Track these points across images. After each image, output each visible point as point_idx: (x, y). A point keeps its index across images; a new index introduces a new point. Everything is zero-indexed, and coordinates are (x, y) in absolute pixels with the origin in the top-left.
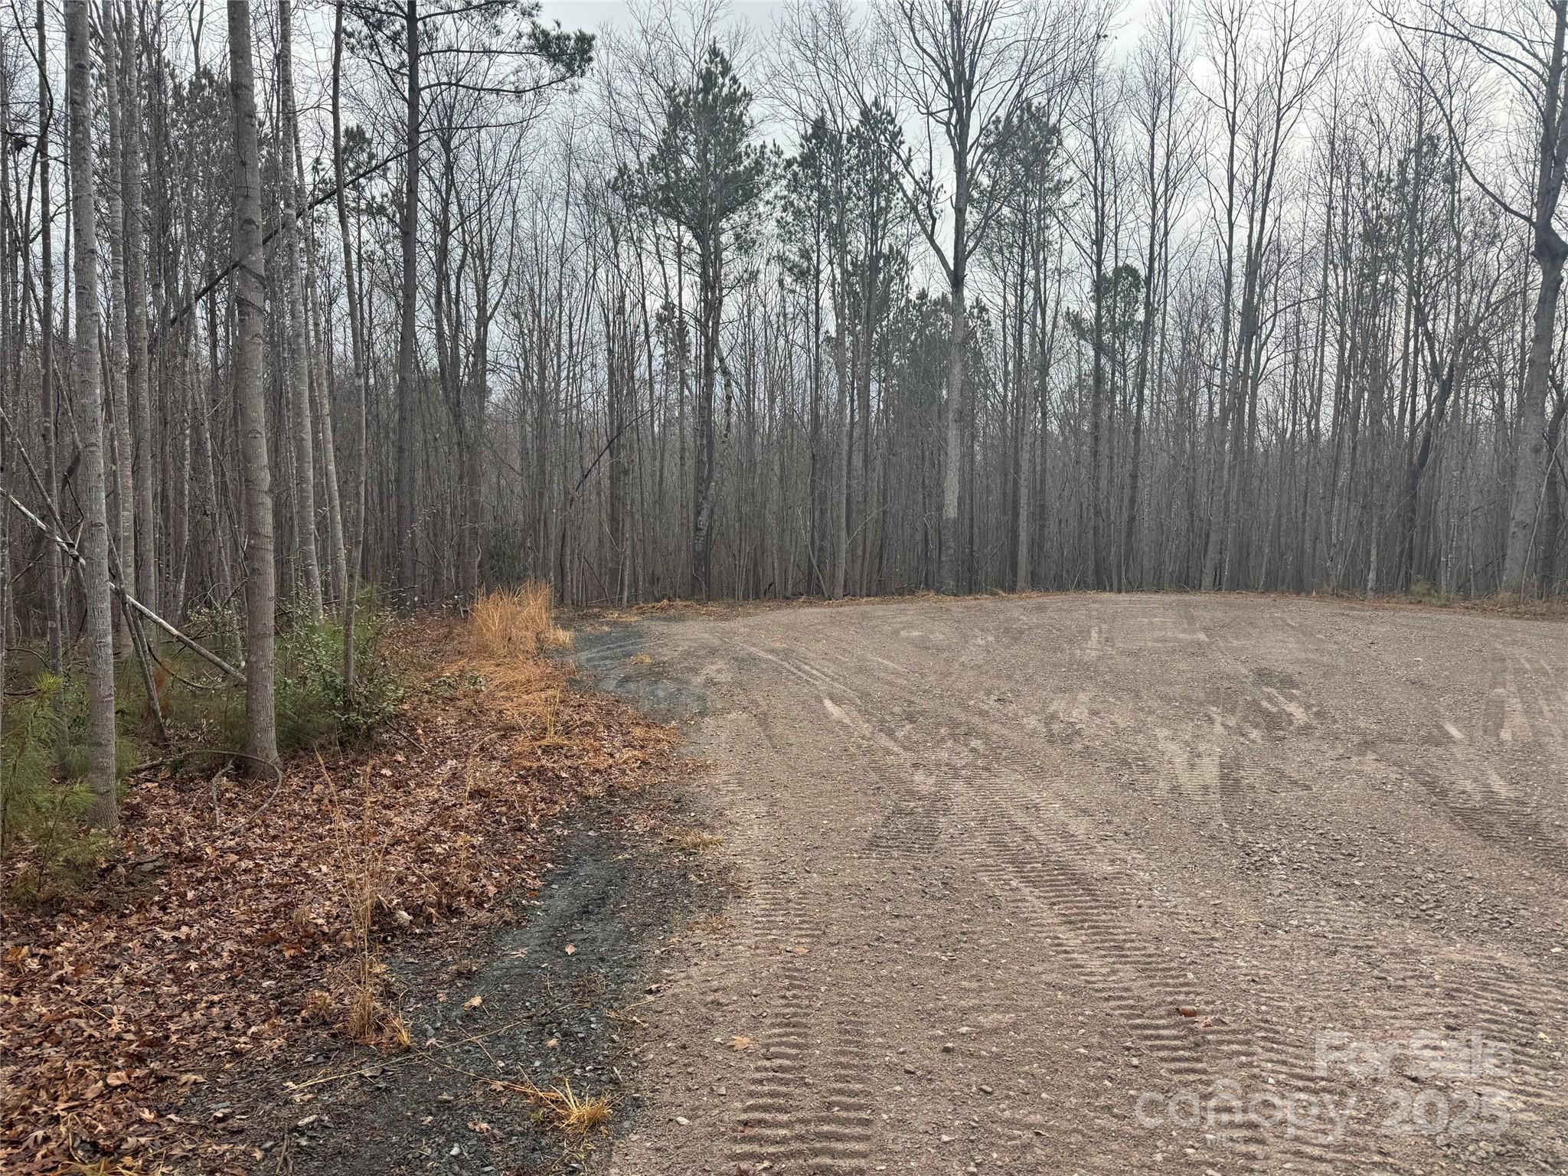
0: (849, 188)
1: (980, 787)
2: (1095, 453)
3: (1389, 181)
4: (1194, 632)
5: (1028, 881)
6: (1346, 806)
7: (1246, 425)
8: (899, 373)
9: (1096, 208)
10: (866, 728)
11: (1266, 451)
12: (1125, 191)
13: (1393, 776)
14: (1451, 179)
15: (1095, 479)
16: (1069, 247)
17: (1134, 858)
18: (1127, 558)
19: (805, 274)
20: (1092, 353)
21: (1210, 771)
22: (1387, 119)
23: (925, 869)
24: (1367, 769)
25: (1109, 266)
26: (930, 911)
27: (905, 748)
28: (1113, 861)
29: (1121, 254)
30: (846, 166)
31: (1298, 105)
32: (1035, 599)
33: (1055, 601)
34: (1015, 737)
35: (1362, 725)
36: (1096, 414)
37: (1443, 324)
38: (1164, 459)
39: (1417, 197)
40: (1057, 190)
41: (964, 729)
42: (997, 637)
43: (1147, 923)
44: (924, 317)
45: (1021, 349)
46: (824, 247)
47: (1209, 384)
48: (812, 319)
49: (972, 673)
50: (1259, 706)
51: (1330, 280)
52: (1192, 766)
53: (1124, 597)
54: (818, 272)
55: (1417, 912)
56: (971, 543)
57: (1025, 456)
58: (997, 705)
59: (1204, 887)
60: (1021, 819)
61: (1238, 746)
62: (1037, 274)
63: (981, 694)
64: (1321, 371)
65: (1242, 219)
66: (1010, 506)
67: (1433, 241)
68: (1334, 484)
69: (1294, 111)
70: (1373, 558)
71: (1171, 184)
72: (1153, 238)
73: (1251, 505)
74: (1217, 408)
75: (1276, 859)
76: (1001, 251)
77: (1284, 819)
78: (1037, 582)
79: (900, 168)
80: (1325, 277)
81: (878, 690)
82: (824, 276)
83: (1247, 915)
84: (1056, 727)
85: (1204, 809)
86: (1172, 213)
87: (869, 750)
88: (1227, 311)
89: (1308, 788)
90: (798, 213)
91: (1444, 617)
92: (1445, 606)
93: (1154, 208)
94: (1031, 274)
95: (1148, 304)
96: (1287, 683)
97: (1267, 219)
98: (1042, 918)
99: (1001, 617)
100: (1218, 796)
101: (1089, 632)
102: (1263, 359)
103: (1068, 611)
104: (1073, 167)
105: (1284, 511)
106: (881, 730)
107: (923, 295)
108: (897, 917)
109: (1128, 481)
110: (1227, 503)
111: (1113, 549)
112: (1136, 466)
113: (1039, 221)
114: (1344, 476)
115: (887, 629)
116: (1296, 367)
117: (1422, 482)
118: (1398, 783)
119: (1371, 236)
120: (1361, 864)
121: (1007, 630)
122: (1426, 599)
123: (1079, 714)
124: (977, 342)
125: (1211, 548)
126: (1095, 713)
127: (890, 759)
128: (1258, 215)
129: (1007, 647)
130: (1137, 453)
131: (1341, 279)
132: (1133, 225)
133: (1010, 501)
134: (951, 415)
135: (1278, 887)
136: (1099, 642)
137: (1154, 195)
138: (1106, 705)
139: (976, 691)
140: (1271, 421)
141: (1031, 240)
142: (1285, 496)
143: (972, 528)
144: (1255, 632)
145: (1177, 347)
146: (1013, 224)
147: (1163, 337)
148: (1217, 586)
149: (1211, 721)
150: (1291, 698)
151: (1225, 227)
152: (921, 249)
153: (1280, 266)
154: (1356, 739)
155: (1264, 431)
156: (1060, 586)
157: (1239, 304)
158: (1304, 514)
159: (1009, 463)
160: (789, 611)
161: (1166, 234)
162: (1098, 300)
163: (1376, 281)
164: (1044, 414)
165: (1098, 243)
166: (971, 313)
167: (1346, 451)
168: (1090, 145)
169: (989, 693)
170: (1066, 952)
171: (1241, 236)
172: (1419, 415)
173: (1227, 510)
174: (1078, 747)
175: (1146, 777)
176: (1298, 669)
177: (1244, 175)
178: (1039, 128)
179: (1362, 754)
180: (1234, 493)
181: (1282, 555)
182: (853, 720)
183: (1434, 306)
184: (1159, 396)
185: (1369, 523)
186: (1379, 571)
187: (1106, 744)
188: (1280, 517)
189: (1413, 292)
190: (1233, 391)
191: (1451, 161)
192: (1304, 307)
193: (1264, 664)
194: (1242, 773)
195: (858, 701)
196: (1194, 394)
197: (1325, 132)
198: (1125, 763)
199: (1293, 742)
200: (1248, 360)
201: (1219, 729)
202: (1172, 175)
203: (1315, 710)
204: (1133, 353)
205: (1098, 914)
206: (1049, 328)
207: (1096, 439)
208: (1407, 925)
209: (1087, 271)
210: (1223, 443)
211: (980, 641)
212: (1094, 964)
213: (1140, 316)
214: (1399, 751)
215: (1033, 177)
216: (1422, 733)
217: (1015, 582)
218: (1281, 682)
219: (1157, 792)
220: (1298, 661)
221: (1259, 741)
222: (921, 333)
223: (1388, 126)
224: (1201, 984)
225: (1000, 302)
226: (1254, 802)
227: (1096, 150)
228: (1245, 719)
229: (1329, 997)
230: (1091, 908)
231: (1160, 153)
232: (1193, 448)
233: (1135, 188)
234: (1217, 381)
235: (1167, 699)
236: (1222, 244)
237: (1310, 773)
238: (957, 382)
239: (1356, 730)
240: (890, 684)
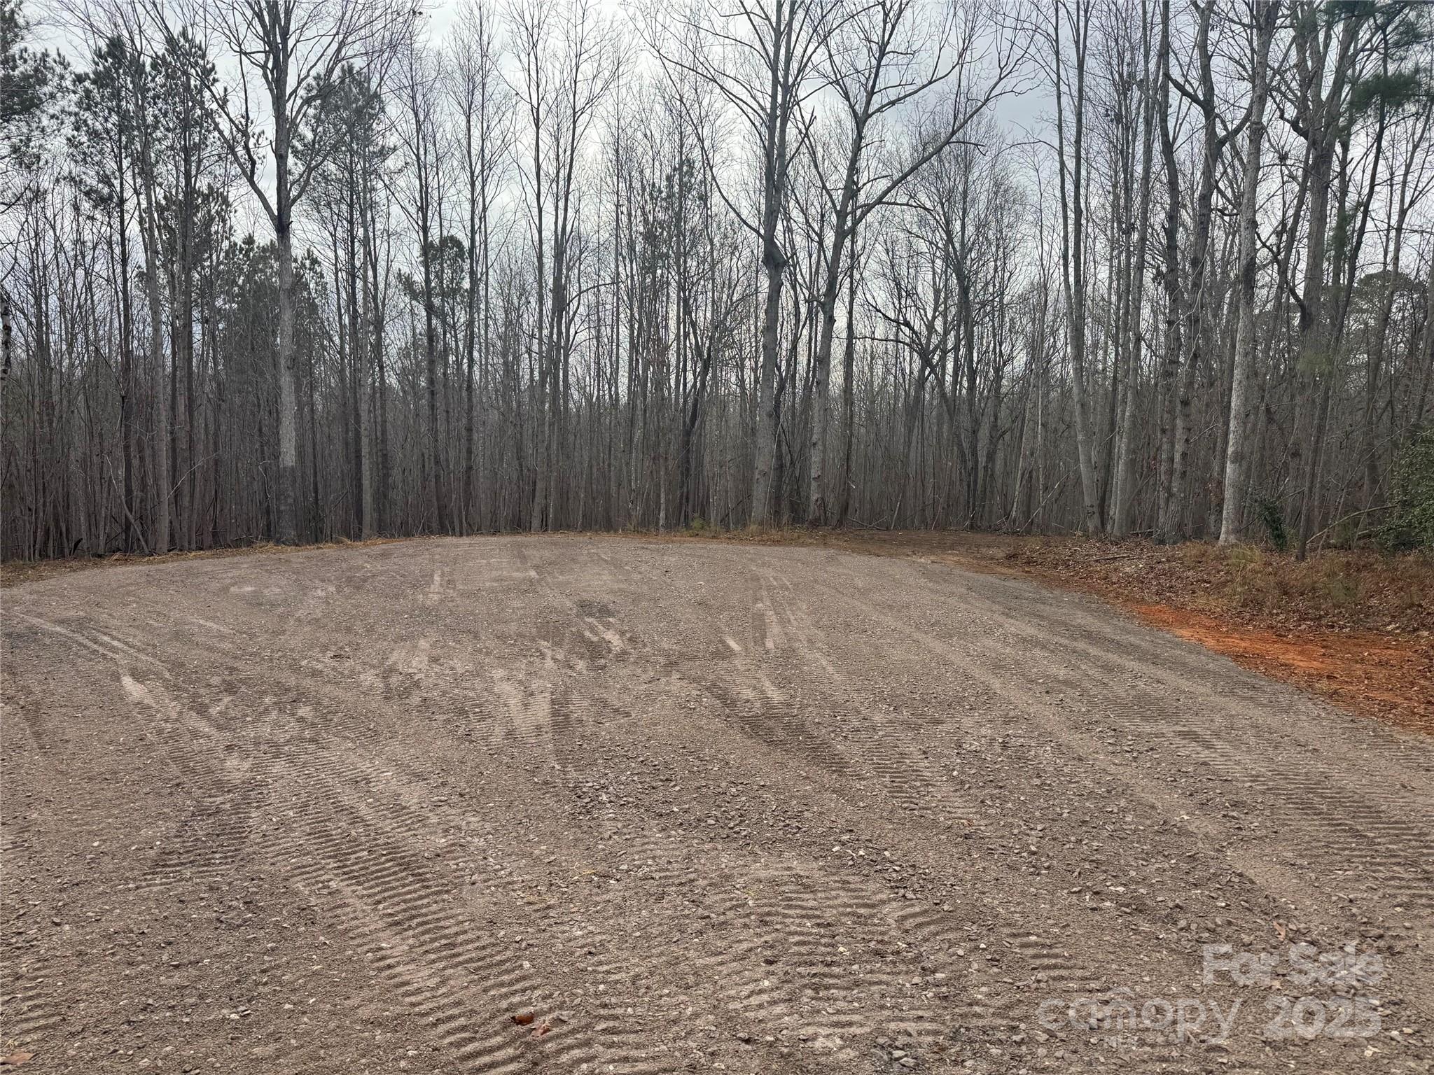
0: (155, 117)
1: (305, 765)
2: (432, 407)
3: (661, 192)
4: (526, 570)
5: (350, 876)
6: (660, 729)
7: (561, 388)
8: (225, 316)
9: (420, 178)
10: (173, 708)
11: (578, 411)
12: (445, 166)
13: (695, 693)
14: (704, 198)
15: (434, 431)
16: (395, 209)
17: (468, 823)
18: (467, 506)
19: (109, 202)
20: (424, 314)
21: (542, 709)
22: (657, 135)
23: (225, 888)
24: (674, 689)
25: (435, 235)
26: (223, 948)
27: (219, 728)
28: (446, 831)
29: (445, 223)
30: (151, 93)
31: (589, 111)
32: (381, 546)
33: (401, 547)
34: (349, 697)
35: (666, 647)
36: (431, 371)
37: (703, 315)
38: (494, 416)
39: (681, 208)
40: (383, 153)
41: (293, 695)
42: (338, 587)
43: (480, 903)
44: (254, 263)
45: (355, 303)
46: (128, 176)
47: (529, 351)
48: (117, 250)
49: (307, 629)
50: (583, 636)
51: (621, 269)
52: (526, 705)
53: (465, 540)
54: (122, 201)
55: (727, 831)
56: (316, 492)
57: (364, 407)
58: (334, 663)
59: (539, 842)
60: (348, 798)
61: (566, 679)
62: (366, 231)
63: (316, 652)
64: (618, 345)
65: (549, 206)
66: (353, 456)
67: (693, 246)
68: (631, 440)
69: (585, 117)
70: (663, 500)
71: (487, 166)
72: (473, 212)
73: (568, 457)
74: (536, 373)
75: (604, 798)
76: (329, 205)
77: (610, 751)
78: (384, 529)
79: (214, 106)
80: (617, 267)
81: (194, 658)
82: (130, 205)
83: (581, 868)
84: (394, 680)
85: (537, 752)
86: (490, 191)
87: (174, 736)
88: (541, 287)
89: (628, 714)
90: (94, 135)
91: (715, 546)
92: (714, 537)
93: (473, 185)
94: (360, 232)
95: (472, 273)
96: (604, 612)
97: (570, 210)
98: (364, 925)
99: (344, 565)
100: (550, 735)
101: (432, 576)
102: (572, 332)
103: (411, 556)
104: (396, 135)
105: (594, 462)
106: (191, 709)
107: (250, 240)
108: (176, 967)
109: (464, 433)
110: (549, 455)
111: (454, 496)
112: (470, 420)
113: (365, 180)
114: (638, 434)
115: (215, 585)
116: (598, 341)
117: (694, 439)
118: (698, 699)
119: (650, 237)
120: (677, 788)
121: (350, 580)
122: (701, 533)
123: (418, 664)
124: (310, 293)
125: (537, 494)
126: (435, 660)
127: (196, 745)
128: (561, 204)
129: (348, 598)
130: (471, 408)
131: (628, 269)
132: (455, 198)
133: (352, 450)
134: (283, 362)
135: (608, 828)
136: (441, 585)
137: (472, 173)
138: (446, 650)
139: (311, 648)
140: (582, 389)
141: (358, 198)
142: (594, 449)
143: (315, 476)
144: (577, 568)
145: (500, 315)
146: (340, 181)
147: (487, 303)
148: (544, 527)
149: (542, 655)
150: (608, 626)
151: (535, 211)
152: (242, 191)
153: (581, 253)
154: (662, 660)
155: (576, 396)
156: (406, 532)
157: (550, 284)
158: (609, 465)
159: (348, 411)
160: (97, 571)
161: (485, 209)
162: (426, 265)
163: (654, 273)
164: (381, 368)
165: (423, 209)
166: (303, 265)
167: (639, 413)
168: (411, 115)
169: (325, 649)
170: (389, 967)
171: (548, 221)
172: (689, 386)
173: (549, 460)
174: (416, 700)
175: (483, 725)
176: (612, 598)
177: (549, 167)
178: (361, 93)
179: (668, 675)
180: (554, 447)
181: (594, 499)
182: (156, 699)
183: (696, 300)
184: (486, 359)
185: (658, 472)
186: (667, 510)
187: (444, 693)
188: (591, 467)
189: (681, 288)
190: (549, 356)
191: (704, 181)
192: (603, 289)
193: (585, 596)
194: (572, 707)
195: (167, 675)
196: (517, 358)
197: (611, 140)
198: (463, 712)
199: (613, 669)
200: (559, 333)
201: (549, 663)
202: (488, 157)
203: (628, 635)
204: (462, 317)
205: (429, 905)
206: (381, 286)
207: (432, 393)
208: (719, 847)
209: (415, 236)
210: (543, 403)
211: (320, 593)
212: (422, 976)
213: (466, 284)
214: (695, 668)
215: (358, 139)
216: (711, 649)
217: (360, 530)
218: (600, 611)
219: (493, 740)
220: (612, 591)
221: (585, 672)
222: (248, 279)
223: (658, 141)
224: (538, 973)
225: (332, 255)
226: (582, 737)
227: (418, 121)
228: (571, 651)
229: (662, 954)
230: (421, 898)
231: (476, 133)
232: (519, 406)
233: (455, 164)
234: (535, 348)
235: (502, 637)
236: (533, 226)
237: (628, 699)
238: (289, 330)
239: (662, 652)
240: (210, 649)
